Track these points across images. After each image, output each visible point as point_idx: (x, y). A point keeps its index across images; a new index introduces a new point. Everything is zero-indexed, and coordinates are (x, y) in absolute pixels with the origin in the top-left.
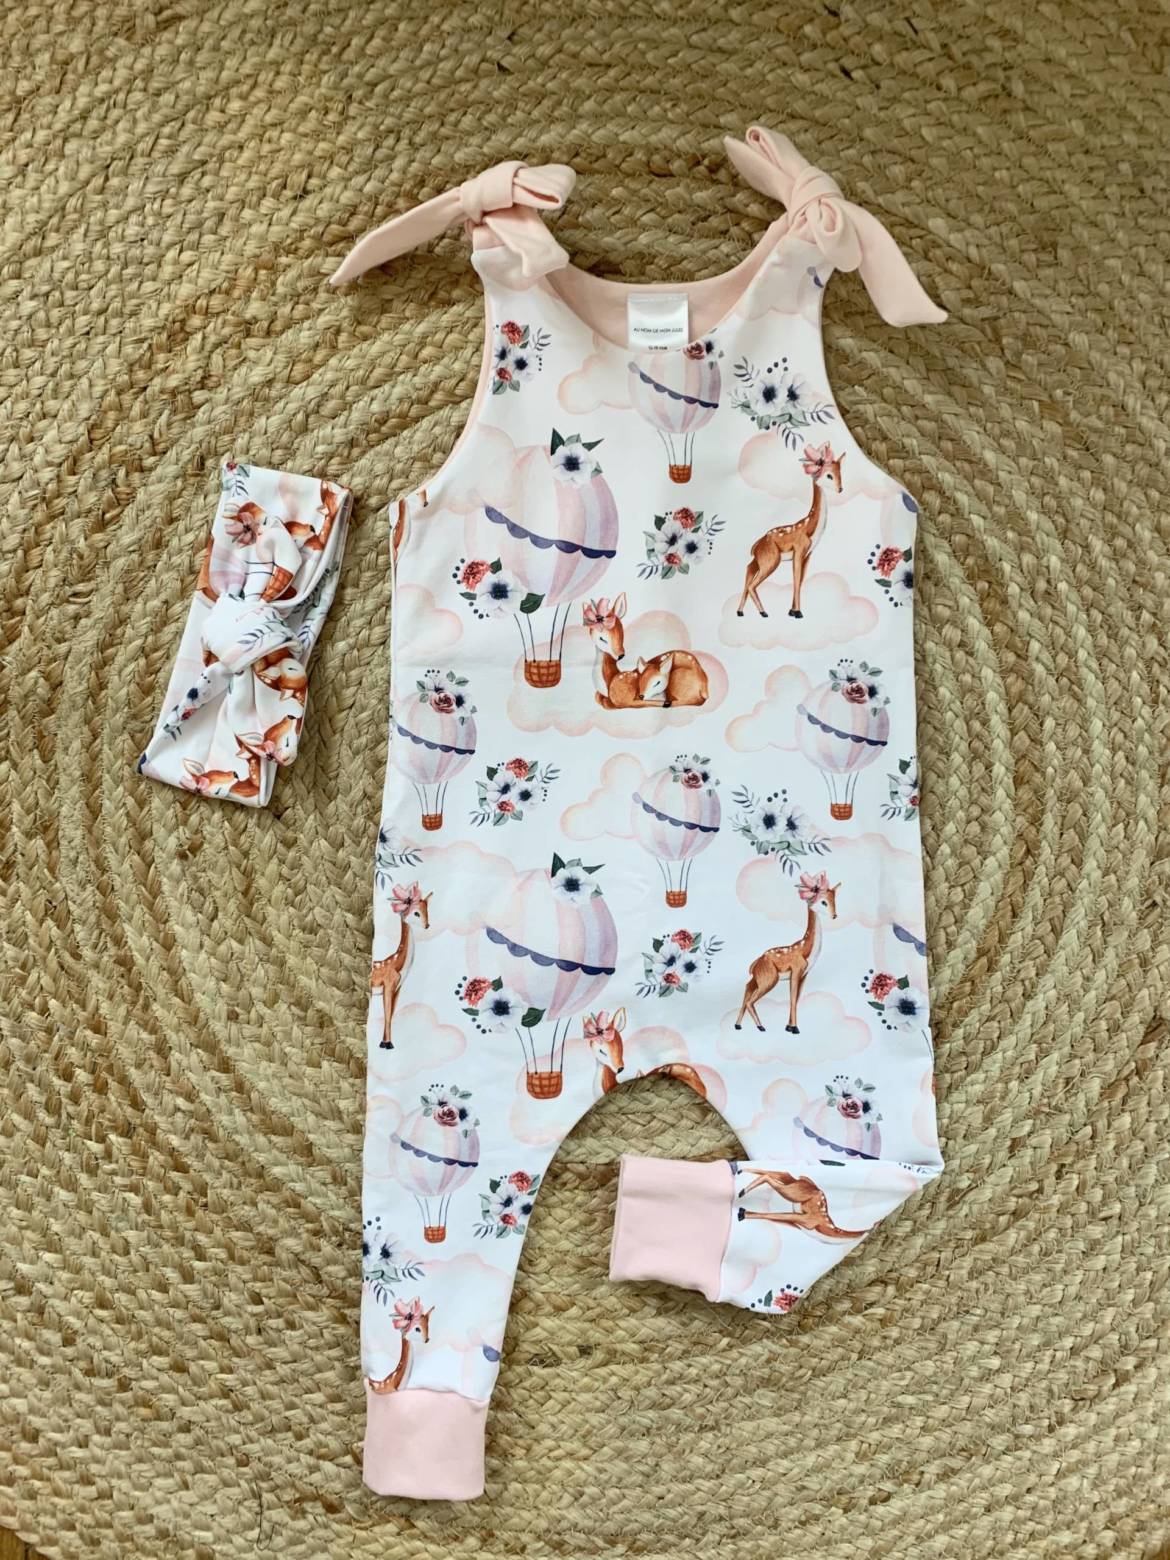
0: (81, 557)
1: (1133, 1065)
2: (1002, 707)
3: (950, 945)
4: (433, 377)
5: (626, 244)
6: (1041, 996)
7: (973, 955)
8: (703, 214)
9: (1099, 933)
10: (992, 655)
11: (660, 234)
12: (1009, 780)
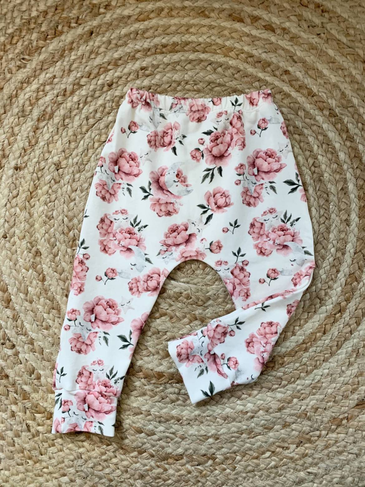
0: (32, 47)
1: (346, 415)
2: (352, 251)
3: (294, 334)
4: (190, 40)
5: (281, 23)
6: (321, 370)
7: (301, 341)
8: (313, 24)
9: (355, 356)
10: (356, 229)
11: (296, 25)
12: (343, 280)
